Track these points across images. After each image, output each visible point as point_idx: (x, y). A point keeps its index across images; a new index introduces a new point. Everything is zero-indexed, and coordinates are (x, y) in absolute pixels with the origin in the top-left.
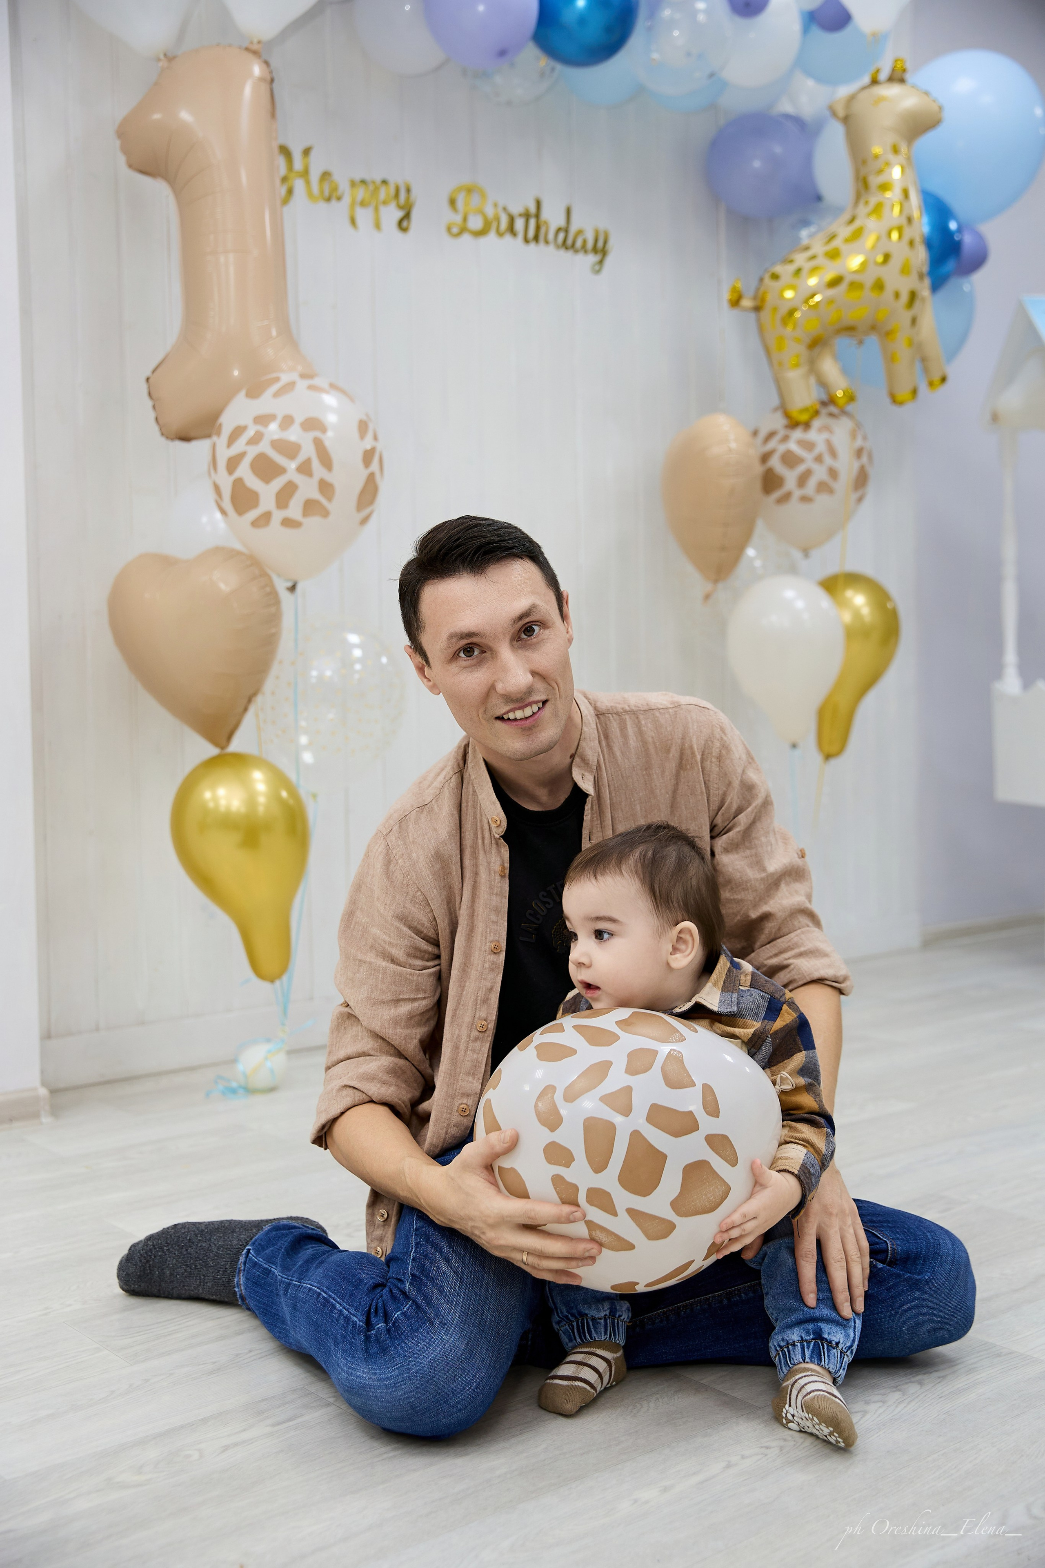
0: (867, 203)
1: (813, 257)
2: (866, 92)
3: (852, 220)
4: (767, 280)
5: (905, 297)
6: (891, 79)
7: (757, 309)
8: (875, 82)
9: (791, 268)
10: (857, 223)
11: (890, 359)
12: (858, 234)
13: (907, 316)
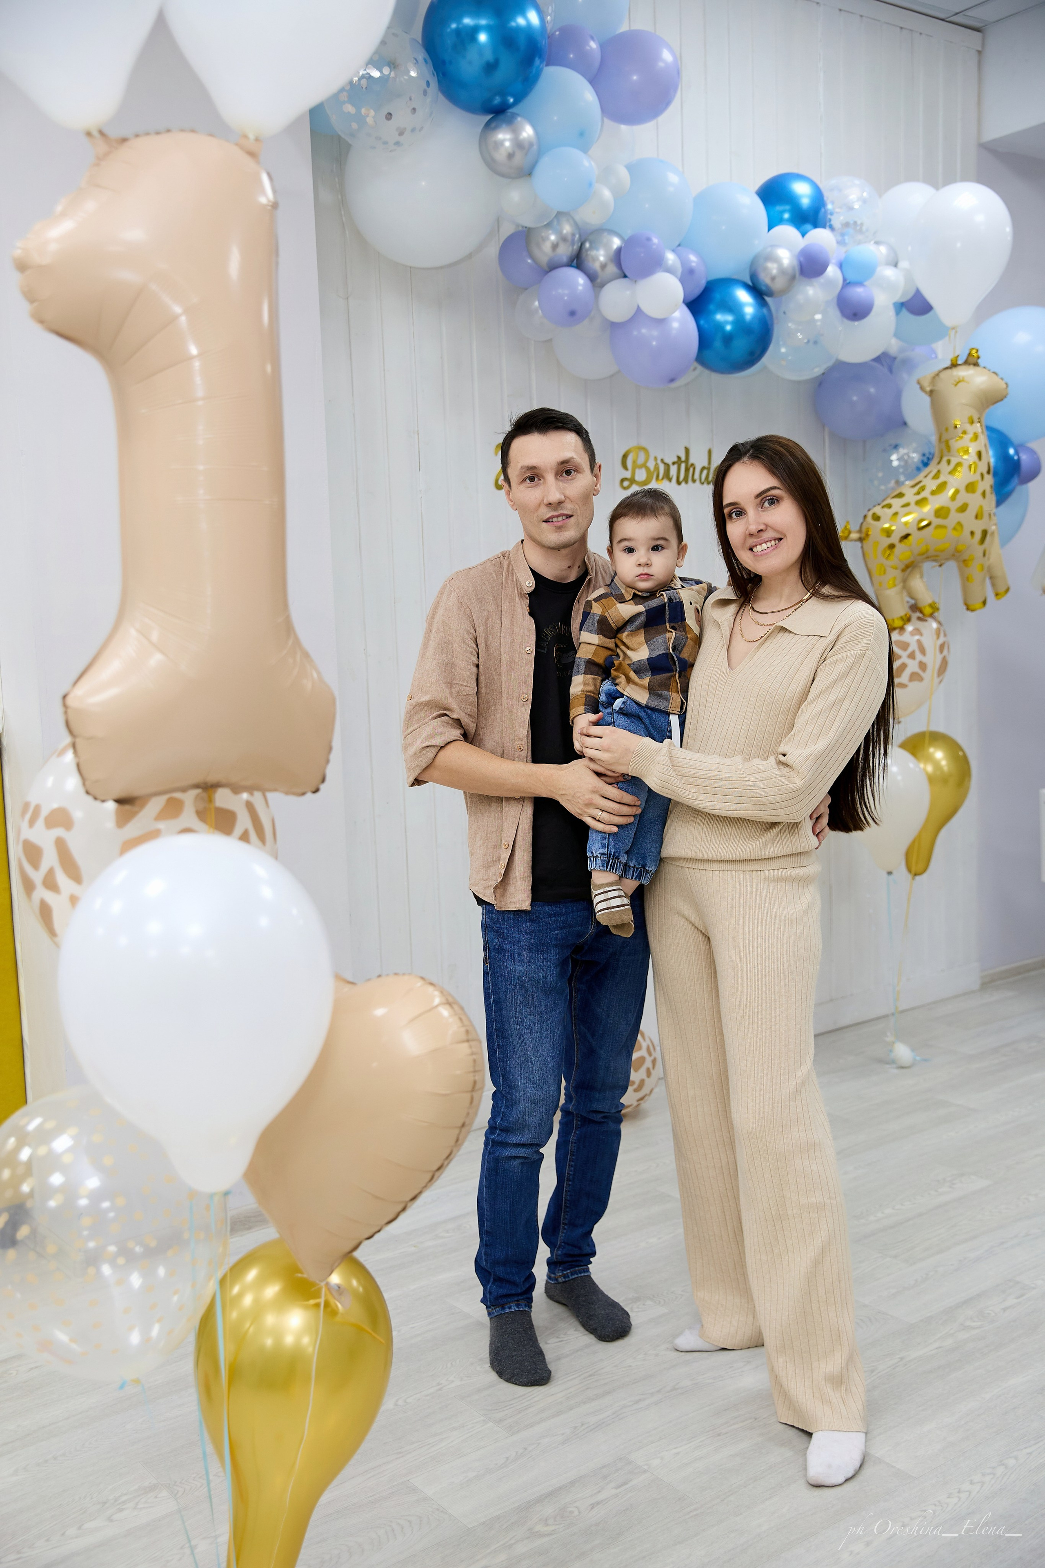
0: (949, 462)
1: (907, 505)
2: (949, 371)
3: (936, 477)
4: (869, 519)
5: (978, 536)
6: (966, 363)
7: (861, 540)
8: (954, 365)
9: (890, 512)
10: (942, 479)
11: (965, 580)
12: (942, 487)
13: (981, 549)
